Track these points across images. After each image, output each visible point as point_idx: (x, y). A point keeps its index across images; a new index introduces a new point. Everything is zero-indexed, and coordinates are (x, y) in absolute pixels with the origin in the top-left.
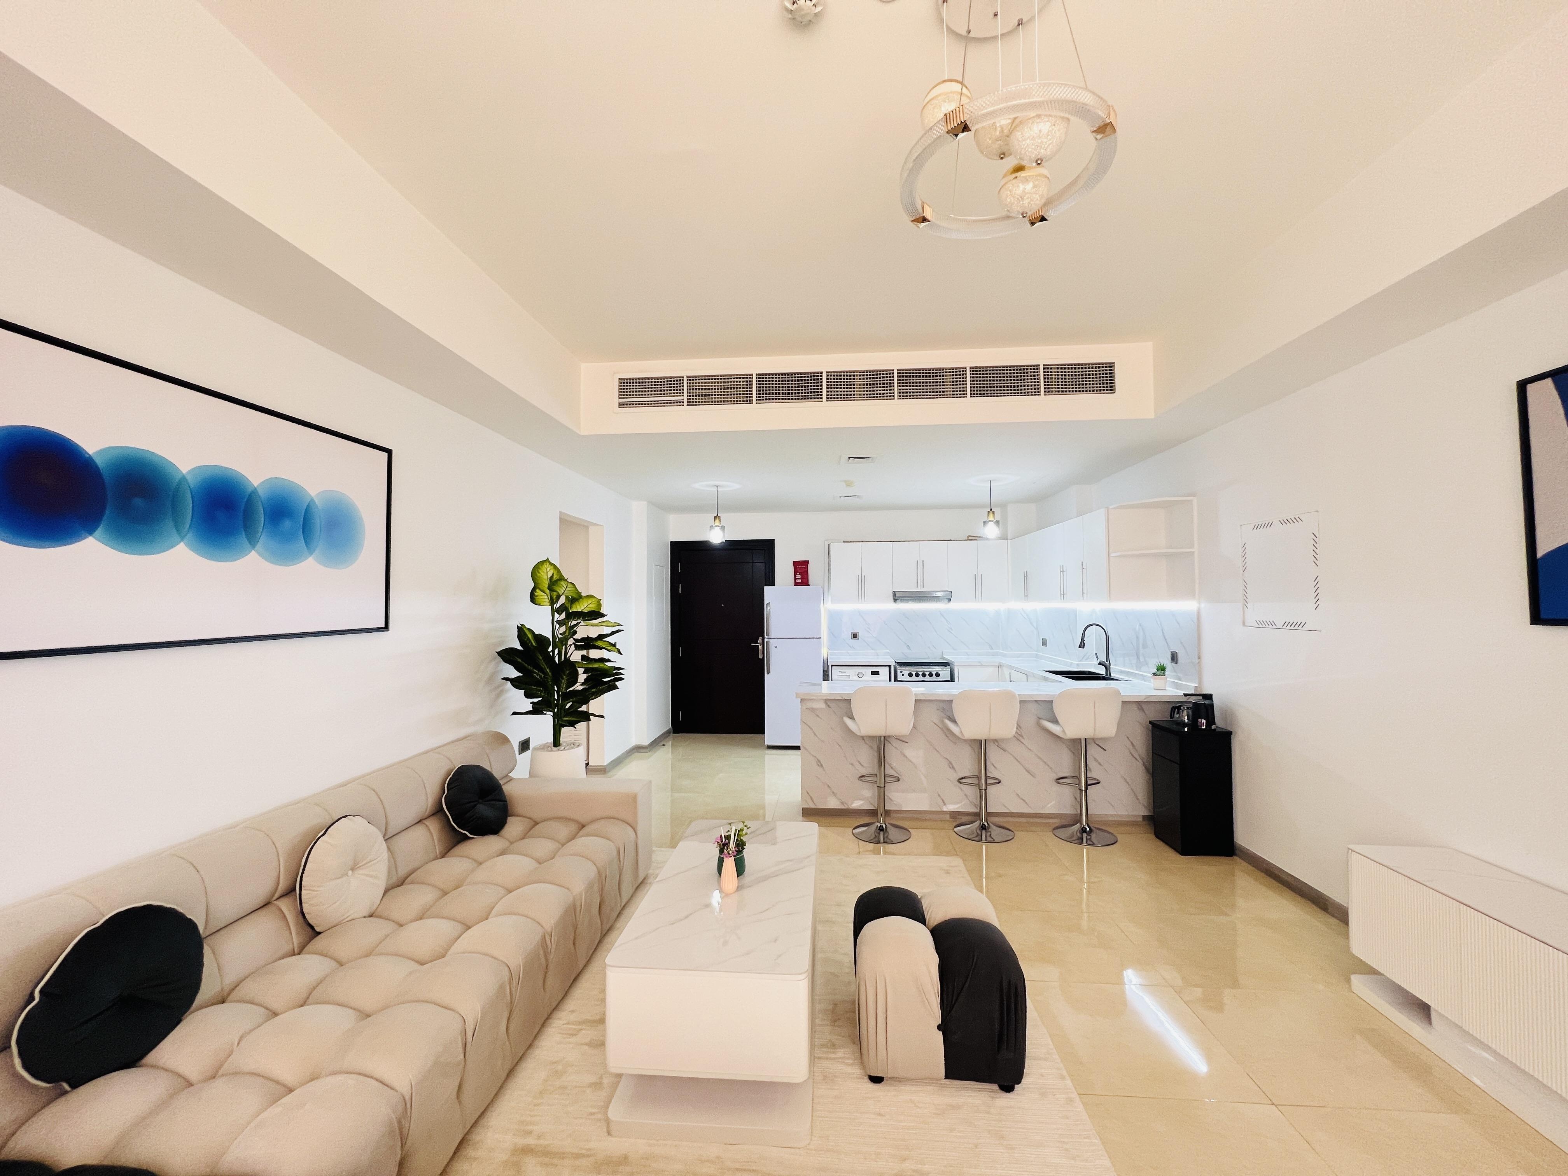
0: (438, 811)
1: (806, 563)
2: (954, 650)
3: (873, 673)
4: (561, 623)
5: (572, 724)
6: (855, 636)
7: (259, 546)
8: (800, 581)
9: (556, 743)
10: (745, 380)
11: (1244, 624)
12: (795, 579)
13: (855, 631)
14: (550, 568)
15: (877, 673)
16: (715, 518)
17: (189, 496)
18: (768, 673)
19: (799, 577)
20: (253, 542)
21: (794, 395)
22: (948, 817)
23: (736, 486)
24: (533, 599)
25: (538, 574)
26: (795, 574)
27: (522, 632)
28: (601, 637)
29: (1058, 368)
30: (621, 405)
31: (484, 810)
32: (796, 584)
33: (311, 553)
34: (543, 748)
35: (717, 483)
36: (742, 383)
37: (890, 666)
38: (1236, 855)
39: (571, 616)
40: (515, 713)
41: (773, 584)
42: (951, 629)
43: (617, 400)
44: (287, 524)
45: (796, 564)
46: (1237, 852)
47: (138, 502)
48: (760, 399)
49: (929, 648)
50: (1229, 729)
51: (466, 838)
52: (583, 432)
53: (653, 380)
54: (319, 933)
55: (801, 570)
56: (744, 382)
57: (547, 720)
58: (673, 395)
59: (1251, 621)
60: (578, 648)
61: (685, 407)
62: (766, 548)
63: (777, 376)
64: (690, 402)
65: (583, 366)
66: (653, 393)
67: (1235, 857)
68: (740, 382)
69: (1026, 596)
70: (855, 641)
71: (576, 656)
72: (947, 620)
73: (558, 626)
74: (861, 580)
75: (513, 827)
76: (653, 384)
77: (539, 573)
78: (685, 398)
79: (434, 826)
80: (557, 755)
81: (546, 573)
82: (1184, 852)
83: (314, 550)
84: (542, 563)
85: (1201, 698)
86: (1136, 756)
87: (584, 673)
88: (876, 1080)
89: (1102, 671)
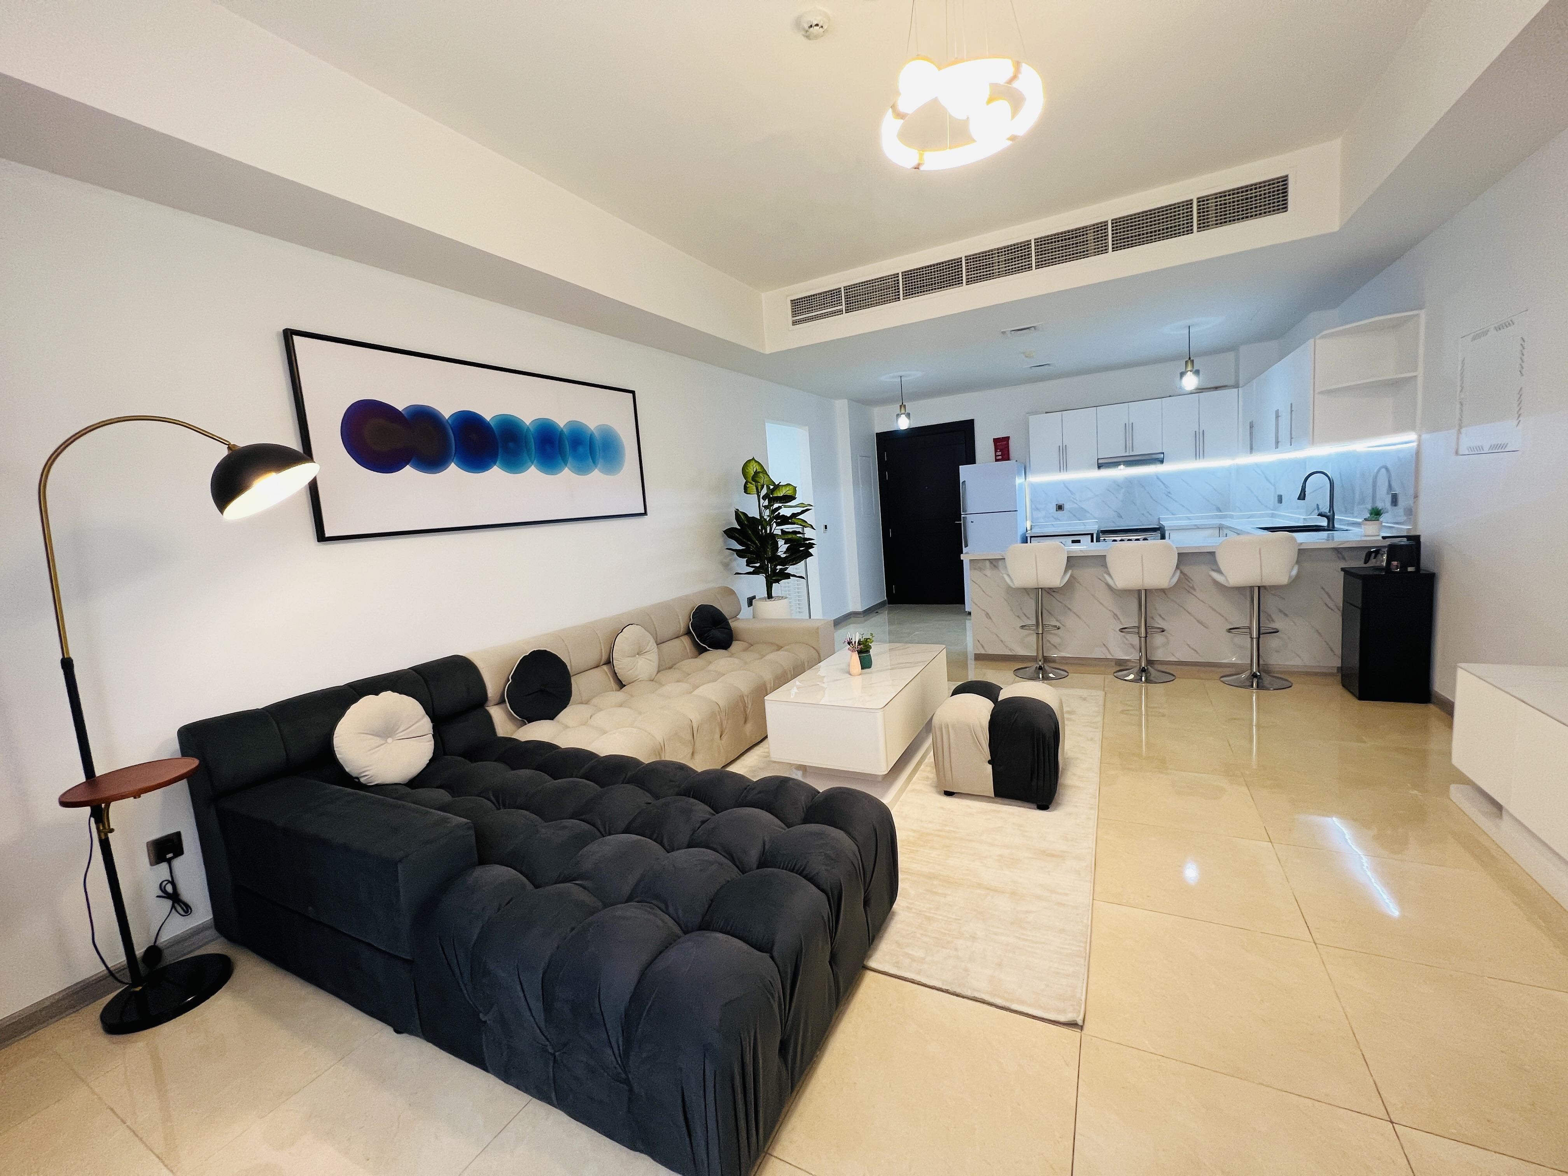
0: (688, 633)
1: (1007, 439)
2: (1173, 514)
3: (1073, 542)
4: (766, 507)
5: (778, 581)
6: (1060, 508)
7: (569, 464)
8: (1000, 457)
9: (770, 596)
10: (893, 279)
11: (1457, 453)
12: (996, 456)
13: (1060, 503)
14: (755, 464)
15: (1079, 541)
16: (901, 406)
17: (531, 436)
18: (966, 546)
19: (999, 453)
20: (565, 463)
21: (937, 285)
22: (1113, 663)
23: (919, 374)
24: (746, 491)
25: (747, 471)
26: (996, 451)
27: (739, 515)
28: (794, 515)
29: (1216, 198)
30: (794, 323)
31: (716, 633)
32: (997, 460)
33: (596, 467)
34: (762, 599)
35: (901, 374)
36: (890, 283)
37: (1092, 535)
38: (1431, 703)
39: (773, 500)
40: (737, 573)
41: (973, 461)
42: (1169, 493)
43: (790, 319)
44: (581, 449)
45: (996, 441)
46: (1433, 699)
47: (511, 444)
48: (907, 295)
49: (1143, 514)
50: (1435, 571)
51: (706, 650)
52: (768, 351)
53: (818, 296)
54: (625, 686)
55: (1002, 448)
56: (892, 282)
57: (761, 579)
58: (833, 306)
59: (1463, 450)
60: (778, 524)
61: (844, 314)
62: (966, 429)
63: (921, 270)
64: (848, 310)
65: (763, 295)
66: (818, 307)
67: (1431, 706)
68: (889, 282)
69: (1251, 449)
70: (1060, 512)
71: (777, 530)
72: (1164, 484)
73: (763, 508)
74: (1063, 450)
75: (736, 646)
76: (818, 299)
77: (747, 469)
78: (844, 307)
79: (686, 641)
80: (770, 603)
81: (751, 471)
82: (1361, 698)
83: (598, 464)
84: (749, 461)
85: (1405, 539)
86: (1331, 605)
87: (785, 544)
88: (948, 794)
89: (1324, 522)
